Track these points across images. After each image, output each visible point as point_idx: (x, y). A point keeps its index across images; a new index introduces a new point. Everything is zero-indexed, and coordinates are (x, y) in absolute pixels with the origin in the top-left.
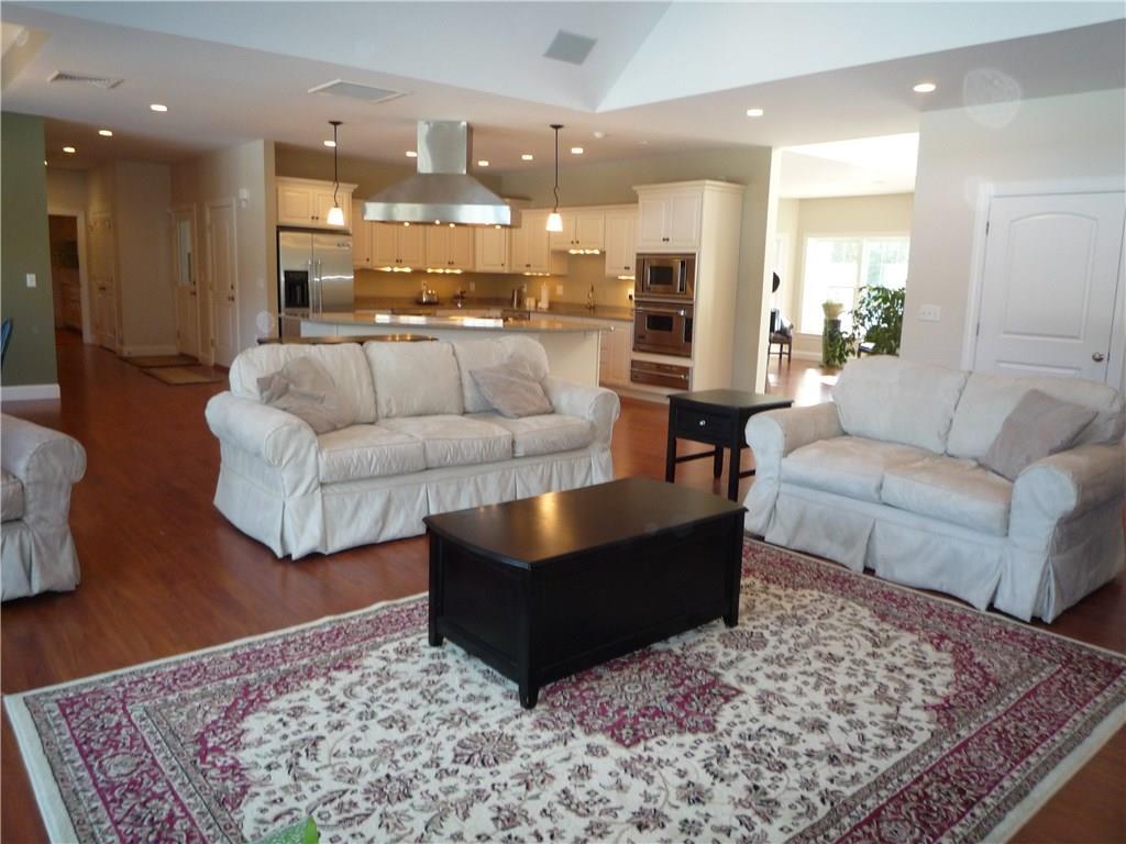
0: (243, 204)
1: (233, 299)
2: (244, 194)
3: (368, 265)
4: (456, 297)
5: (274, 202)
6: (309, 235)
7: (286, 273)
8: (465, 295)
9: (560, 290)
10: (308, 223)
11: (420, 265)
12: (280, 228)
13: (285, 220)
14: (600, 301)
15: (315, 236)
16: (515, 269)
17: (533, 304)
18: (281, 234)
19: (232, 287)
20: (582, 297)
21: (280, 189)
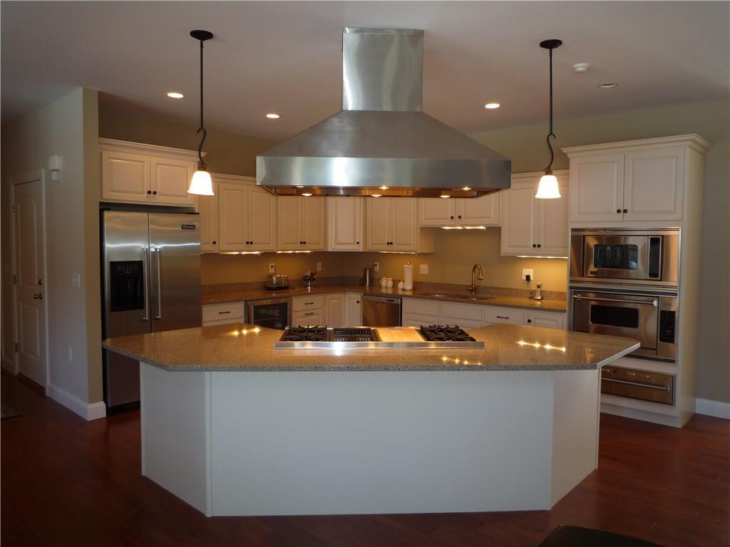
0: (55, 176)
1: (40, 297)
2: (56, 162)
3: (215, 249)
4: (306, 279)
5: (95, 170)
6: (144, 215)
7: (113, 264)
8: (315, 277)
9: (424, 269)
10: (143, 199)
11: (269, 248)
12: (105, 207)
13: (110, 196)
14: (486, 281)
15: (152, 216)
16: (371, 248)
17: (390, 284)
18: (107, 214)
19: (40, 283)
20: (462, 277)
21: (105, 154)
